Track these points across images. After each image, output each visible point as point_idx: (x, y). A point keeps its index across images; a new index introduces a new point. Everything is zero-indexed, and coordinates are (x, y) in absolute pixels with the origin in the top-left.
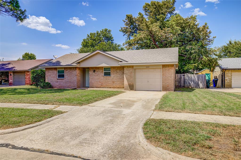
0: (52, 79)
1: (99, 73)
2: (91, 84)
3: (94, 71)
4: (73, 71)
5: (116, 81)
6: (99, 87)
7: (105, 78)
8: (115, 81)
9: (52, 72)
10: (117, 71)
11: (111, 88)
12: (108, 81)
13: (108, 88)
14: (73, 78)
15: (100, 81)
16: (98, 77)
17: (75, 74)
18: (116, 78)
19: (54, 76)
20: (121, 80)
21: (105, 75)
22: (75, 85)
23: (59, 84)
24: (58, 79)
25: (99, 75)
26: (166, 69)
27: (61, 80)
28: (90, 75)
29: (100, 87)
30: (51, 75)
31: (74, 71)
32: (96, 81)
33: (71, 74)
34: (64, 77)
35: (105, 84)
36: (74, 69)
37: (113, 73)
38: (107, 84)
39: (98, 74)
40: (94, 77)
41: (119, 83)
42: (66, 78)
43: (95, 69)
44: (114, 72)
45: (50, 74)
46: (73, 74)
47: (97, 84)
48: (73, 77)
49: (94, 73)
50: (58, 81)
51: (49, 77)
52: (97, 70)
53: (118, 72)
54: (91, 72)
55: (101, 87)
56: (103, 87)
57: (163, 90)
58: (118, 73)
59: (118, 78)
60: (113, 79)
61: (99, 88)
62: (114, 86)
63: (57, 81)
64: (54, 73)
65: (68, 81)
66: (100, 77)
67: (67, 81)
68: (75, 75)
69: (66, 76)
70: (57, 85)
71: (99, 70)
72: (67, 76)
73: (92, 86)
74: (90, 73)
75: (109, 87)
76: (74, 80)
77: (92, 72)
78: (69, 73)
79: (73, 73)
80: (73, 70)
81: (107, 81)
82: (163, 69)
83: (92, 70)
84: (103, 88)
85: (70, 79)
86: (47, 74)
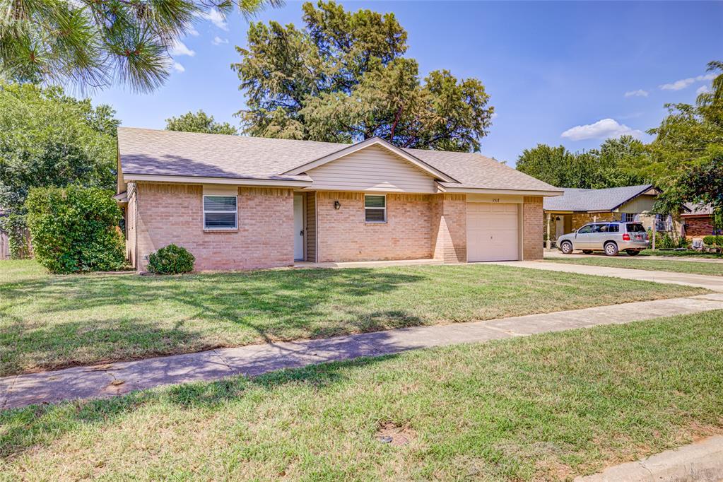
0: (175, 234)
1: (351, 213)
2: (325, 250)
3: (336, 204)
4: (278, 200)
5: (402, 239)
6: (352, 258)
7: (372, 227)
8: (401, 236)
9: (180, 201)
10: (405, 207)
11: (388, 260)
12: (381, 236)
13: (379, 260)
14: (277, 230)
15: (356, 240)
16: (347, 225)
17: (286, 214)
18: (404, 229)
19: (186, 218)
20: (417, 234)
21: (367, 219)
22: (286, 255)
23: (215, 253)
24: (205, 233)
25: (351, 218)
26: (531, 206)
27: (221, 237)
28: (320, 217)
29: (355, 258)
30: (168, 215)
31: (284, 203)
32: (343, 237)
33: (268, 214)
34: (233, 224)
35: (370, 249)
36: (282, 194)
37: (394, 213)
38: (378, 248)
39: (347, 215)
40: (334, 225)
41: (410, 243)
42: (246, 227)
43: (338, 198)
44: (398, 211)
45: (163, 210)
46: (278, 214)
47: (343, 247)
48: (280, 224)
49: (335, 212)
50: (207, 239)
51: (160, 225)
52: (344, 203)
53: (408, 209)
54: (324, 208)
55: (360, 257)
56: (365, 258)
57: (524, 259)
58: (408, 213)
59: (407, 227)
60: (394, 232)
61: (353, 261)
62: (398, 252)
63: (206, 242)
64: (186, 204)
65: (255, 241)
66: (355, 225)
67: (254, 238)
68: (285, 216)
69: (246, 221)
70: (204, 256)
71: (352, 203)
72: (254, 222)
73: (329, 258)
74: (320, 213)
75: (384, 255)
76: (285, 235)
77: (329, 208)
78: (259, 208)
79: (278, 208)
80: (278, 197)
81: (376, 239)
82: (525, 205)
83: (327, 201)
84: (366, 260)
85: (264, 233)
86: (149, 212)
